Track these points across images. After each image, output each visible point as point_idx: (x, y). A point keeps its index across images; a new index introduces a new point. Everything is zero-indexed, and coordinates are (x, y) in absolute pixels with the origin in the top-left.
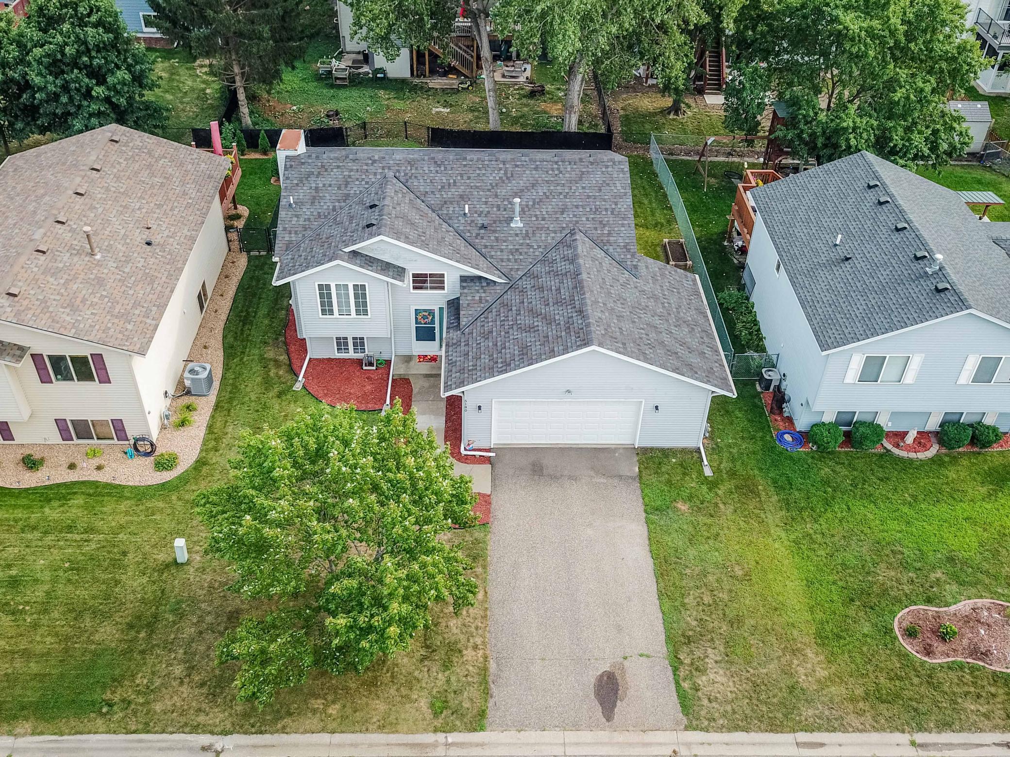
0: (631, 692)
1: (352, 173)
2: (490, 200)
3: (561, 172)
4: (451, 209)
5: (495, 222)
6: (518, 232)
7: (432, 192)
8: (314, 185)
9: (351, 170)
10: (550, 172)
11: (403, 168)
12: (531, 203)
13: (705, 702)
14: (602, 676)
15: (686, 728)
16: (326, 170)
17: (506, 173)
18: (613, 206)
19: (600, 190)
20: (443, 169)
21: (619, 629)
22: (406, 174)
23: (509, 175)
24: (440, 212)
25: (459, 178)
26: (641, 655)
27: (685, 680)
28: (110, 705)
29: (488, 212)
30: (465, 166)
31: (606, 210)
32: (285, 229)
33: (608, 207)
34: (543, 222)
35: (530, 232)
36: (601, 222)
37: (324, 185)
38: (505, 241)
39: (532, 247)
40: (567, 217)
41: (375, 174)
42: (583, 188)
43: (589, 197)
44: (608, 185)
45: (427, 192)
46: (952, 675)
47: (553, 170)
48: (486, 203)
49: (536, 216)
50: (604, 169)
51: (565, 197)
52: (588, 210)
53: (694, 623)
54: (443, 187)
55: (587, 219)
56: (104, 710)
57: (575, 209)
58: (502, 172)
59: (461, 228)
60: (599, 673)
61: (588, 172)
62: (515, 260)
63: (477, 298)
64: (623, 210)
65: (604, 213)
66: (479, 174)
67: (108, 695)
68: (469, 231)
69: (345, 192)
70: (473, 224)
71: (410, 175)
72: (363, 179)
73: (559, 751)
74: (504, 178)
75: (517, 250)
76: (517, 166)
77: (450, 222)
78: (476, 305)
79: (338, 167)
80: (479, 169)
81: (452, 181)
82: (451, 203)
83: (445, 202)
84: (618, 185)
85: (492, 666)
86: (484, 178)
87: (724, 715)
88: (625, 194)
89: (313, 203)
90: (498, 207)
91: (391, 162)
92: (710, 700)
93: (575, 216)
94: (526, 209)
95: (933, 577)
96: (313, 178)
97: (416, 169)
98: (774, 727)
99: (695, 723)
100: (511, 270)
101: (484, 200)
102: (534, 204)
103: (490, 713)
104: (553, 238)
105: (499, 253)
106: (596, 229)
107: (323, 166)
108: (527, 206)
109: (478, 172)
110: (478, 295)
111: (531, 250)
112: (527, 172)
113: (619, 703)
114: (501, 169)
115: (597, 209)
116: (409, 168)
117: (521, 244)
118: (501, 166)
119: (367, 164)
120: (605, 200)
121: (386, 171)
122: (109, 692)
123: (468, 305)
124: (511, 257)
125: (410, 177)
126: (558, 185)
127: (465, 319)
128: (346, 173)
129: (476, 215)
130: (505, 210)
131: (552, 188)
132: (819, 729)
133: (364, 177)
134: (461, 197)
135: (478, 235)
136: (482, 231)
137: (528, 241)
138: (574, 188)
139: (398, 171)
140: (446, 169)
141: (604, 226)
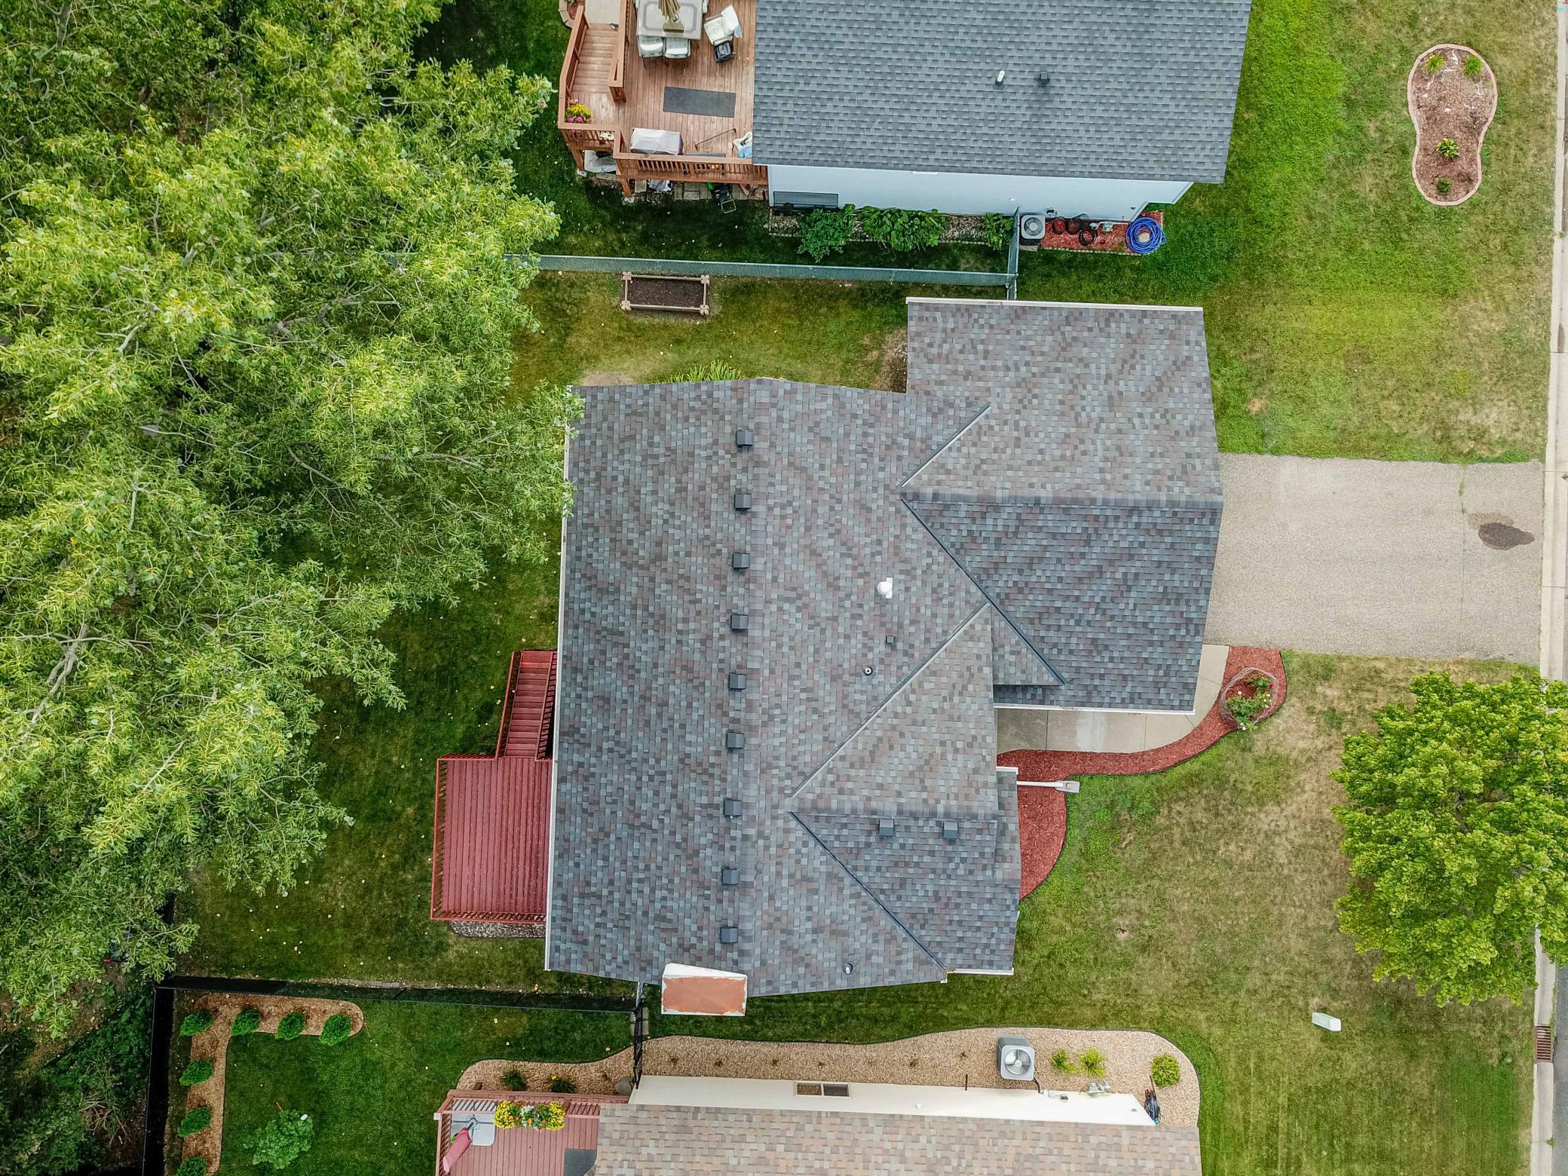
0: (1504, 511)
1: (785, 872)
2: (841, 630)
3: (790, 503)
4: (857, 697)
5: (883, 624)
6: (902, 586)
7: (825, 729)
8: (809, 937)
9: (779, 874)
10: (789, 521)
11: (775, 782)
12: (849, 561)
13: (1518, 435)
14: (1484, 540)
15: (1543, 461)
16: (778, 919)
17: (788, 600)
18: (860, 422)
19: (828, 439)
20: (777, 712)
21: (1428, 512)
22: (789, 776)
23: (793, 595)
24: (863, 716)
25: (796, 683)
26: (1461, 493)
27: (1493, 452)
28: (1504, 1055)
29: (865, 634)
30: (772, 672)
31: (865, 435)
32: (892, 973)
33: (860, 431)
34: (885, 544)
35: (902, 566)
36: (888, 448)
37: (809, 919)
38: (918, 610)
39: (929, 566)
40: (876, 501)
41: (787, 831)
42: (822, 467)
43: (840, 460)
44: (817, 424)
45: (825, 739)
46: (1494, 166)
47: (783, 517)
48: (847, 637)
49: (873, 555)
50: (786, 426)
51: (839, 501)
52: (864, 466)
53: (1425, 427)
54: (815, 711)
55: (882, 469)
56: (1509, 1060)
57: (863, 487)
58: (786, 606)
59: (893, 680)
60: (1481, 542)
61: (790, 454)
62: (951, 594)
63: (1013, 658)
64: (867, 407)
65: (871, 440)
66: (791, 648)
67: (1494, 1061)
68: (900, 668)
69: (822, 881)
70: (887, 661)
71: (789, 770)
72: (798, 852)
73: (1561, 594)
74: (799, 603)
75: (934, 591)
76: (775, 579)
77: (882, 698)
78: (1024, 660)
79: (771, 898)
80: (779, 646)
81: (804, 696)
82: (845, 697)
83: (845, 706)
84: (818, 406)
85: (1467, 656)
86: (798, 638)
87: (1532, 419)
88: (836, 396)
89: (845, 934)
90: (854, 617)
91: (762, 803)
92: (1517, 430)
93: (875, 490)
94: (860, 570)
95: (1373, 134)
96: (795, 941)
97: (777, 758)
98: (1545, 371)
99: (1538, 451)
100: (967, 602)
101: (841, 641)
102: (850, 556)
103: (1521, 661)
104: (915, 530)
105: (939, 621)
106: (900, 458)
107: (770, 927)
108: (854, 568)
109: (785, 649)
110: (1007, 656)
111: (935, 567)
112: (788, 561)
113: (1515, 526)
114: (780, 609)
115: (864, 451)
116: (775, 771)
117: (924, 582)
118: (774, 607)
119: (767, 848)
120: (847, 435)
121: (780, 811)
122: (1490, 1062)
123: (1023, 672)
124: (945, 601)
125: (795, 768)
126: (814, 511)
127: (1046, 677)
128: (785, 883)
129: (870, 656)
130: (861, 606)
131: (820, 522)
132: (1548, 326)
133: (792, 851)
134: (834, 679)
135: (906, 653)
136: (900, 645)
137: (919, 572)
138: (821, 484)
139: (781, 790)
140: (778, 706)
141: (894, 442)
